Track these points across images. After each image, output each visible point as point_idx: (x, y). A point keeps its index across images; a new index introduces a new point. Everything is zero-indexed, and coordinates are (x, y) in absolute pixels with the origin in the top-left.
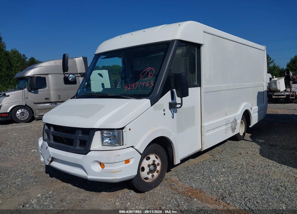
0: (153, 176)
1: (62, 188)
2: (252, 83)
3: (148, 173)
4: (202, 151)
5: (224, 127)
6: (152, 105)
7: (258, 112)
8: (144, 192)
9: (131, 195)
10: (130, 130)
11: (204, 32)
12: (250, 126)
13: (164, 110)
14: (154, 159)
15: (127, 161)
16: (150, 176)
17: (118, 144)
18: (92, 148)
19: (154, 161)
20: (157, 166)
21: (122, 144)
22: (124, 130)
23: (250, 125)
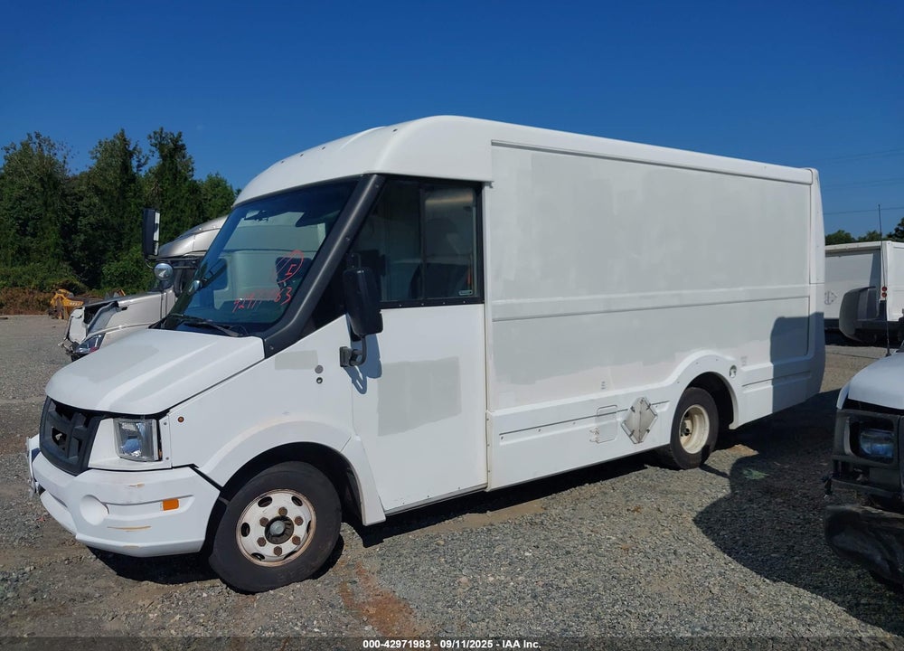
0: (278, 551)
1: (66, 562)
2: (741, 289)
3: (261, 542)
4: (487, 490)
5: (592, 425)
6: (268, 354)
7: (775, 381)
8: (253, 593)
9: (205, 595)
10: (181, 420)
11: (493, 144)
12: (733, 426)
13: (319, 370)
14: (283, 504)
15: (171, 504)
16: (268, 549)
17: (147, 456)
18: (91, 463)
19: (283, 510)
20: (295, 526)
21: (156, 457)
22: (161, 421)
23: (732, 421)
